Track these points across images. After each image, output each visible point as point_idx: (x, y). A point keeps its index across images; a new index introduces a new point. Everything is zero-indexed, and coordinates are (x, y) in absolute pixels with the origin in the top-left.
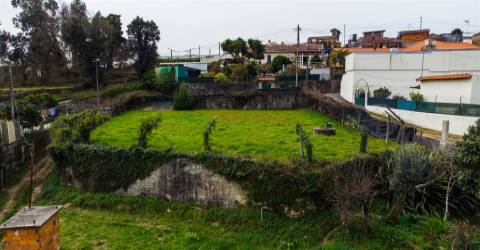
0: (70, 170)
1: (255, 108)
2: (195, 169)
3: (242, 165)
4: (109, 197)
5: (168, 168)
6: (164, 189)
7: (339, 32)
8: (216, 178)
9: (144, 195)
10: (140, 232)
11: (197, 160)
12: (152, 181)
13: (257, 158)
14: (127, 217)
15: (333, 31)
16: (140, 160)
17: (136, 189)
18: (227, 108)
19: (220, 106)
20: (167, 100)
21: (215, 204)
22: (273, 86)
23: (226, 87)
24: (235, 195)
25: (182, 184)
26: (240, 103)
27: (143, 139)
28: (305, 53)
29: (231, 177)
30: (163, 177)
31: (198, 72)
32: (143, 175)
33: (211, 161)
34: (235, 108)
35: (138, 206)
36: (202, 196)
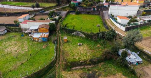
1: (91, 14)
3: (84, 33)
4: (70, 34)
5: (76, 32)
6: (76, 34)
9: (73, 35)
10: (74, 39)
12: (74, 33)
14: (72, 37)
17: (73, 34)
18: (86, 14)
19: (84, 14)
21: (81, 37)
22: (96, 9)
23: (86, 8)
24: (84, 36)
25: (78, 34)
27: (73, 28)
32: (74, 32)
33: (81, 32)
34: (87, 14)
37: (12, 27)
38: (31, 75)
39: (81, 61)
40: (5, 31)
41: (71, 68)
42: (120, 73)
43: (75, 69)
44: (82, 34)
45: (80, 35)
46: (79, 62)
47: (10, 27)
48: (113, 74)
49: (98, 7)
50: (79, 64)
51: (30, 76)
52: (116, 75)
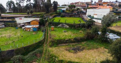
0: (51, 24)
1: (73, 17)
2: (64, 24)
3: (68, 24)
4: (56, 27)
5: (61, 24)
7: (92, 1)
11: (65, 23)
13: (70, 23)
15: (91, 1)
16: (59, 23)
17: (58, 26)
18: (69, 17)
19: (67, 17)
20: (59, 16)
22: (76, 14)
23: (69, 13)
24: (68, 27)
25: (63, 26)
26: (71, 16)
27: (59, 21)
28: (83, 7)
29: (67, 25)
30: (61, 25)
31: (64, 11)
32: (59, 25)
33: (66, 24)
35: (59, 27)
37: (9, 23)
38: (21, 48)
39: (66, 39)
40: (3, 25)
41: (57, 44)
42: (102, 48)
43: (61, 46)
44: (66, 25)
45: (65, 27)
46: (65, 40)
47: (7, 23)
48: (96, 48)
49: (78, 12)
50: (65, 41)
51: (19, 49)
52: (99, 49)
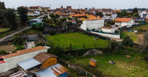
2: (94, 50)
3: (102, 48)
6: (89, 54)
8: (98, 51)
12: (87, 53)
17: (85, 55)
21: (98, 54)
22: (66, 27)
24: (101, 52)
25: (92, 52)
30: (89, 52)
36: (96, 54)
